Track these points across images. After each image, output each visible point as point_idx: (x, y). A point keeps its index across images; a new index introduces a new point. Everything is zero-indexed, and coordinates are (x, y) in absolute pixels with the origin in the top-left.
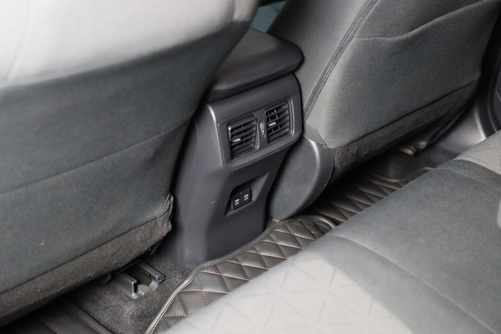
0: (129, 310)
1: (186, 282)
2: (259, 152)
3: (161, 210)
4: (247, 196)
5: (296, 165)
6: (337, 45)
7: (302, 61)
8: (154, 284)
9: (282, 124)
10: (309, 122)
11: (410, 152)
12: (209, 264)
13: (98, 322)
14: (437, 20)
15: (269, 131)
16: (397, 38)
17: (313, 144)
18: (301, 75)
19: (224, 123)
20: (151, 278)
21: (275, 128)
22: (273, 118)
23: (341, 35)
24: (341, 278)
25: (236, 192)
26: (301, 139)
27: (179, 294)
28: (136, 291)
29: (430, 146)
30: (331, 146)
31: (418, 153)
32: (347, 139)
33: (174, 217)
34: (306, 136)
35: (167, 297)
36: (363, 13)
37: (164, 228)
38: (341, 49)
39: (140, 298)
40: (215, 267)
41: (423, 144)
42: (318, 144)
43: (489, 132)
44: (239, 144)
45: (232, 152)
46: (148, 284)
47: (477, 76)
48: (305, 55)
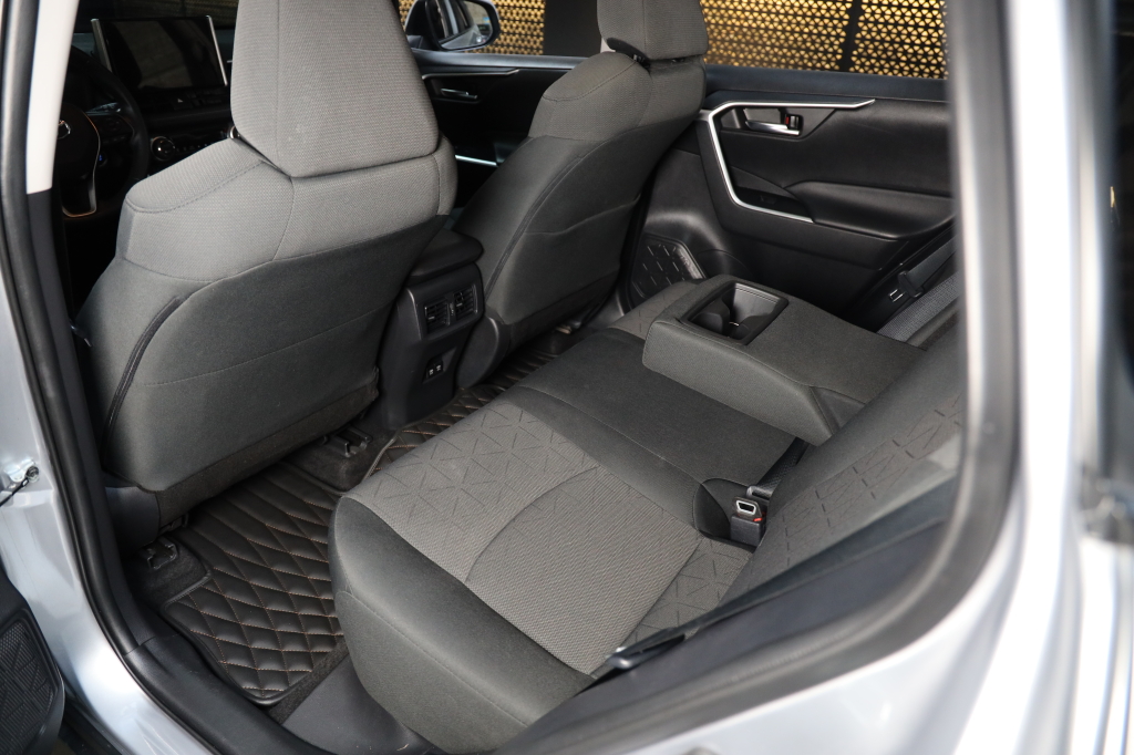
0: (344, 467)
1: (392, 441)
2: (450, 327)
3: (369, 379)
4: (439, 367)
5: (478, 339)
6: (511, 238)
7: (481, 251)
8: (363, 445)
9: (467, 304)
10: (490, 303)
11: (567, 332)
12: (409, 425)
13: (318, 479)
14: (587, 220)
15: (456, 309)
16: (557, 234)
17: (493, 321)
18: (481, 263)
19: (421, 303)
20: (361, 440)
21: (461, 308)
22: (459, 300)
23: (514, 230)
24: (527, 417)
25: (430, 364)
26: (482, 317)
27: (387, 451)
28: (349, 451)
29: (583, 326)
30: (507, 323)
31: (574, 331)
32: (520, 317)
33: (379, 385)
34: (486, 315)
35: (376, 456)
36: (531, 212)
37: (373, 395)
38: (514, 242)
39: (353, 457)
40: (415, 428)
41: (578, 324)
42: (498, 322)
43: (626, 310)
44: (433, 321)
45: (428, 327)
46: (358, 445)
47: (617, 267)
48: (485, 247)
